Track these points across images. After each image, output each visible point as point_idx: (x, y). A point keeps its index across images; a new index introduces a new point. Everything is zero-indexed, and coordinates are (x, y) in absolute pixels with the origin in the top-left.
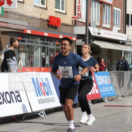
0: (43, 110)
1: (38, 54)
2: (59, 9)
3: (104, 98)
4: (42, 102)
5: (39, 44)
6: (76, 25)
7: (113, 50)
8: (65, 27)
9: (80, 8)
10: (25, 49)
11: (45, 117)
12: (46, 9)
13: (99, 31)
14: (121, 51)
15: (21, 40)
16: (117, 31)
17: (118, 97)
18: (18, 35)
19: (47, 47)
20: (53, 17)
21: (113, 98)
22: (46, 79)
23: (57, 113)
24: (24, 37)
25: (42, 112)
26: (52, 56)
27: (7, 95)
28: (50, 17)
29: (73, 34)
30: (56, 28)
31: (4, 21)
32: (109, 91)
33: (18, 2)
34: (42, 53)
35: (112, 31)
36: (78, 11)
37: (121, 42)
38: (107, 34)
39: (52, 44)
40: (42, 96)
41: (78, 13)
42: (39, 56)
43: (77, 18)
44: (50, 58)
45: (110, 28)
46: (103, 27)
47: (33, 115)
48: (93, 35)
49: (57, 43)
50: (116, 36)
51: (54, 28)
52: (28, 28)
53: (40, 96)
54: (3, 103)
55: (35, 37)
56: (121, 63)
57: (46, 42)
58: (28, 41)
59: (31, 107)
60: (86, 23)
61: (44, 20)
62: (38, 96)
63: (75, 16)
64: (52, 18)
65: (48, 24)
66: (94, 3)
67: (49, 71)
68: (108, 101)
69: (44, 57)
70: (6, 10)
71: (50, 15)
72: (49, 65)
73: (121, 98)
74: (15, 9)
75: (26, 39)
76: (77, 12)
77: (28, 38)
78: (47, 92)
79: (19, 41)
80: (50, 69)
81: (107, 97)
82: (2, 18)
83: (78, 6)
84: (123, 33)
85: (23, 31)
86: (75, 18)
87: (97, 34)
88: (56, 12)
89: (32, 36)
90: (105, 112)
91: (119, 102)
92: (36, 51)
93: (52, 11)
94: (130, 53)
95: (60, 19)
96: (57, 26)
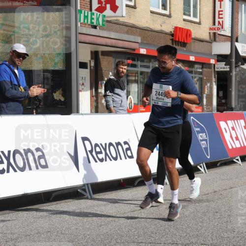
2: (190, 15)
6: (215, 40)
8: (198, 43)
9: (222, 14)
10: (137, 78)
12: (169, 16)
15: (132, 64)
18: (128, 56)
20: (180, 28)
24: (136, 60)
27: (112, 147)
28: (176, 28)
29: (211, 53)
30: (184, 44)
31: (106, 36)
33: (127, 6)
36: (219, 18)
41: (219, 22)
43: (218, 30)
48: (242, 56)
49: (186, 68)
51: (181, 46)
52: (142, 44)
54: (106, 161)
55: (153, 60)
58: (141, 66)
60: (231, 37)
61: (166, 34)
63: (215, 27)
64: (178, 30)
65: (172, 40)
66: (243, 5)
70: (109, 19)
71: (176, 26)
74: (123, 16)
75: (139, 62)
76: (217, 20)
77: (141, 62)
82: (103, 31)
83: (219, 11)
85: (134, 50)
86: (214, 29)
88: (184, 20)
89: (148, 58)
93: (178, 20)
95: (190, 31)
96: (185, 42)
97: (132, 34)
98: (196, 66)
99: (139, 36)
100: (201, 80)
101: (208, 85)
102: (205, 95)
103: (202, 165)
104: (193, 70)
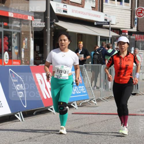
3: (72, 103)
7: (85, 35)
13: (65, 8)
14: (96, 37)
16: (91, 8)
17: (92, 101)
21: (85, 103)
23: (5, 123)
32: (80, 92)
35: (83, 7)
37: (95, 24)
38: (76, 12)
45: (80, 3)
46: (71, 2)
48: (56, 14)
49: (5, 24)
50: (90, 15)
56: (98, 53)
68: (78, 107)
73: (95, 102)
81: (76, 101)
84: (99, 11)
87: (62, 11)
90: (73, 121)
91: (94, 108)
94: (108, 40)
100: (19, 35)
101: (26, 40)
102: (23, 50)
103: (19, 113)
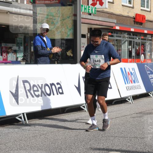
0: (130, 96)
1: (125, 47)
2: (144, 7)
4: (130, 89)
5: (127, 38)
8: (149, 23)
10: (114, 43)
11: (132, 103)
12: (133, 8)
15: (111, 35)
18: (109, 31)
19: (133, 41)
20: (139, 14)
22: (133, 69)
23: (143, 98)
24: (113, 33)
25: (130, 98)
26: (137, 48)
28: (137, 15)
30: (141, 24)
31: (97, 19)
33: (109, 2)
34: (129, 47)
39: (137, 38)
40: (130, 83)
42: (127, 48)
44: (136, 51)
47: (122, 101)
49: (142, 37)
51: (139, 25)
52: (117, 24)
53: (128, 83)
55: (123, 33)
57: (132, 36)
58: (116, 36)
59: (119, 93)
61: (131, 18)
62: (126, 84)
64: (138, 15)
65: (134, 21)
67: (135, 62)
69: (130, 49)
70: (98, 10)
71: (136, 13)
72: (135, 57)
74: (106, 8)
75: (115, 34)
77: (116, 34)
78: (134, 80)
79: (109, 36)
80: (136, 60)
82: (95, 17)
85: (112, 27)
88: (141, 10)
89: (120, 31)
92: (124, 45)
93: (138, 10)
95: (145, 16)
96: (142, 22)
97: (112, 18)
98: (148, 36)
99: (116, 19)
100: (151, 44)
104: (146, 38)
